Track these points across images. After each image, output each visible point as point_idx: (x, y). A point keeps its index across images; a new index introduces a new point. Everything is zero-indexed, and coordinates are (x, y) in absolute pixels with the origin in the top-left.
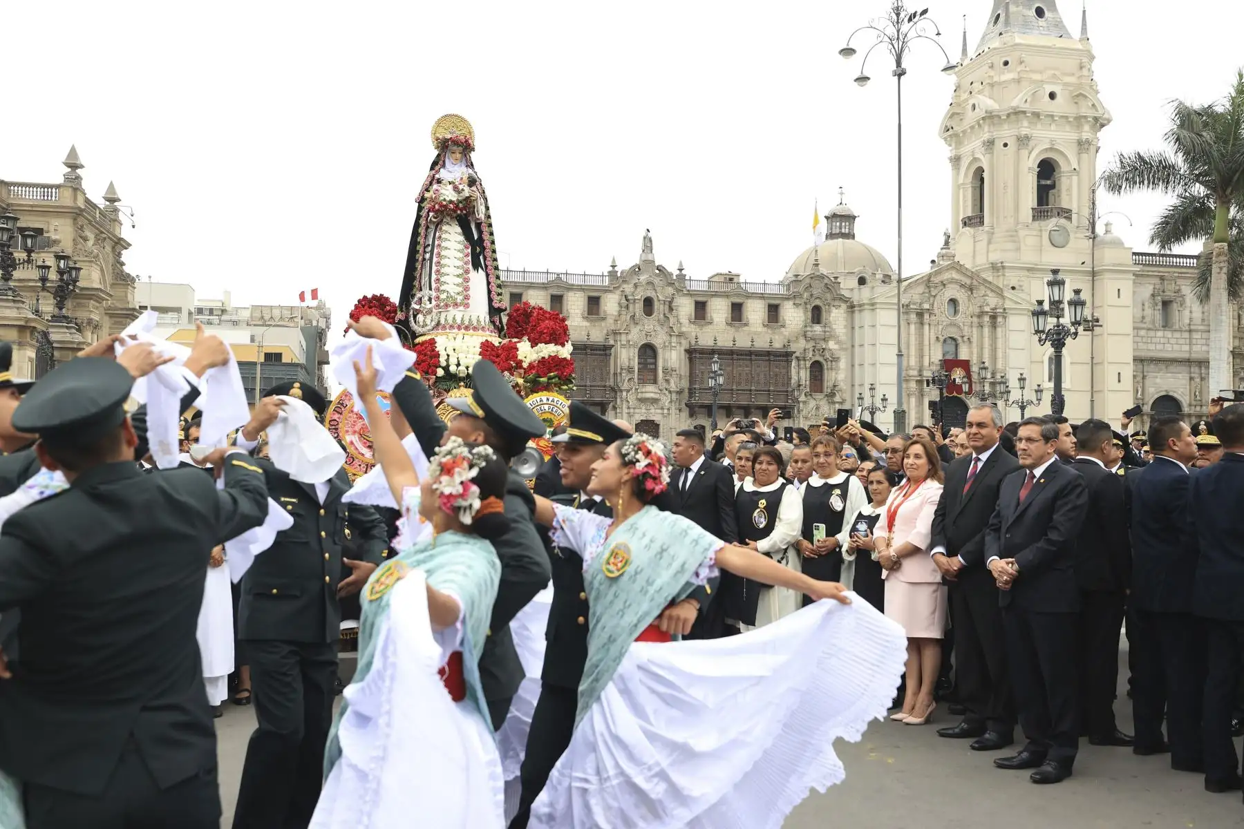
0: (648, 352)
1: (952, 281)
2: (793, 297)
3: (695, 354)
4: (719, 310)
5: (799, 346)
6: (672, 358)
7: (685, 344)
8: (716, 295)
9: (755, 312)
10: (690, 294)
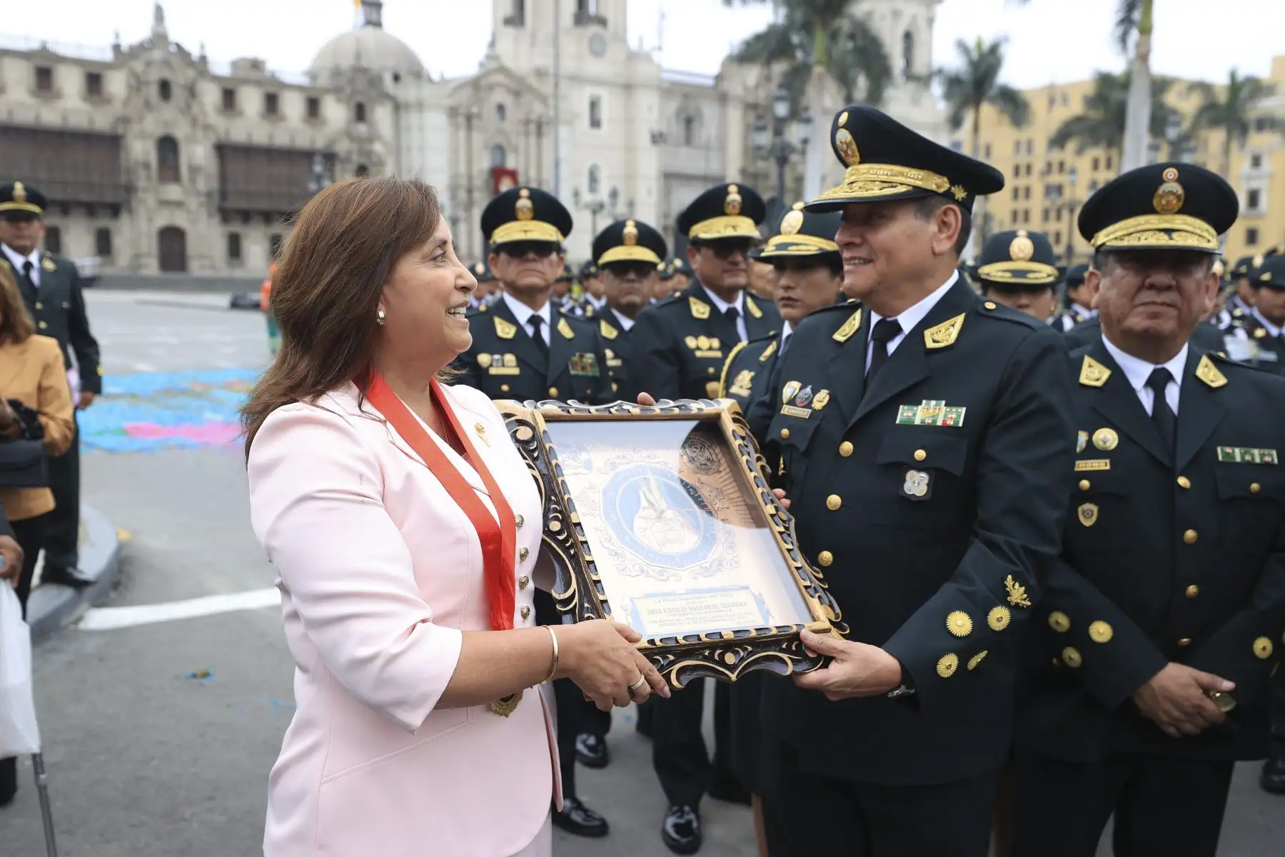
0: (168, 146)
1: (499, 85)
2: (336, 91)
3: (224, 150)
4: (251, 101)
5: (343, 147)
6: (197, 153)
7: (212, 139)
8: (246, 81)
9: (293, 107)
10: (217, 79)
